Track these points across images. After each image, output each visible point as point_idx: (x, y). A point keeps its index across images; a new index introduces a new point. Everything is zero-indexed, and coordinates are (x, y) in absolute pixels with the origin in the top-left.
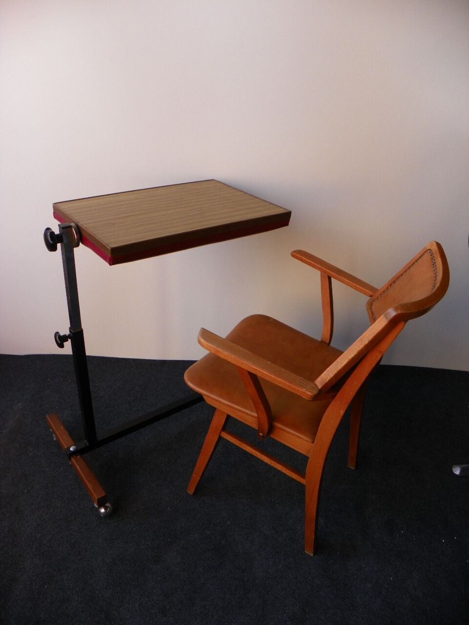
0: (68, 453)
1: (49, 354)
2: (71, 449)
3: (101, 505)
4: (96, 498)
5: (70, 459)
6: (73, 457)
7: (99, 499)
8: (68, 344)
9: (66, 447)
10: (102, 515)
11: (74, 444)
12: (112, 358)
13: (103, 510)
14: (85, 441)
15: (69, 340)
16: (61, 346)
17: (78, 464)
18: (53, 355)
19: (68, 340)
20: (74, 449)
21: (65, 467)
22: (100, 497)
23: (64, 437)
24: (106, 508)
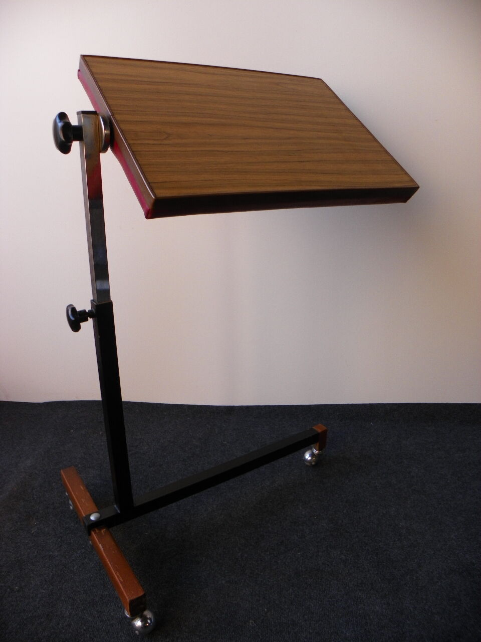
0: (87, 524)
1: (76, 399)
2: (92, 518)
3: (137, 611)
4: (128, 600)
5: (90, 534)
6: (94, 531)
7: (132, 602)
8: (88, 326)
9: (84, 515)
10: (137, 632)
11: (97, 510)
12: (160, 404)
13: (138, 623)
14: (115, 506)
15: (90, 320)
16: (75, 327)
17: (101, 542)
18: (81, 401)
19: (87, 320)
20: (96, 518)
21: (83, 551)
22: (134, 597)
23: (83, 500)
24: (144, 620)
